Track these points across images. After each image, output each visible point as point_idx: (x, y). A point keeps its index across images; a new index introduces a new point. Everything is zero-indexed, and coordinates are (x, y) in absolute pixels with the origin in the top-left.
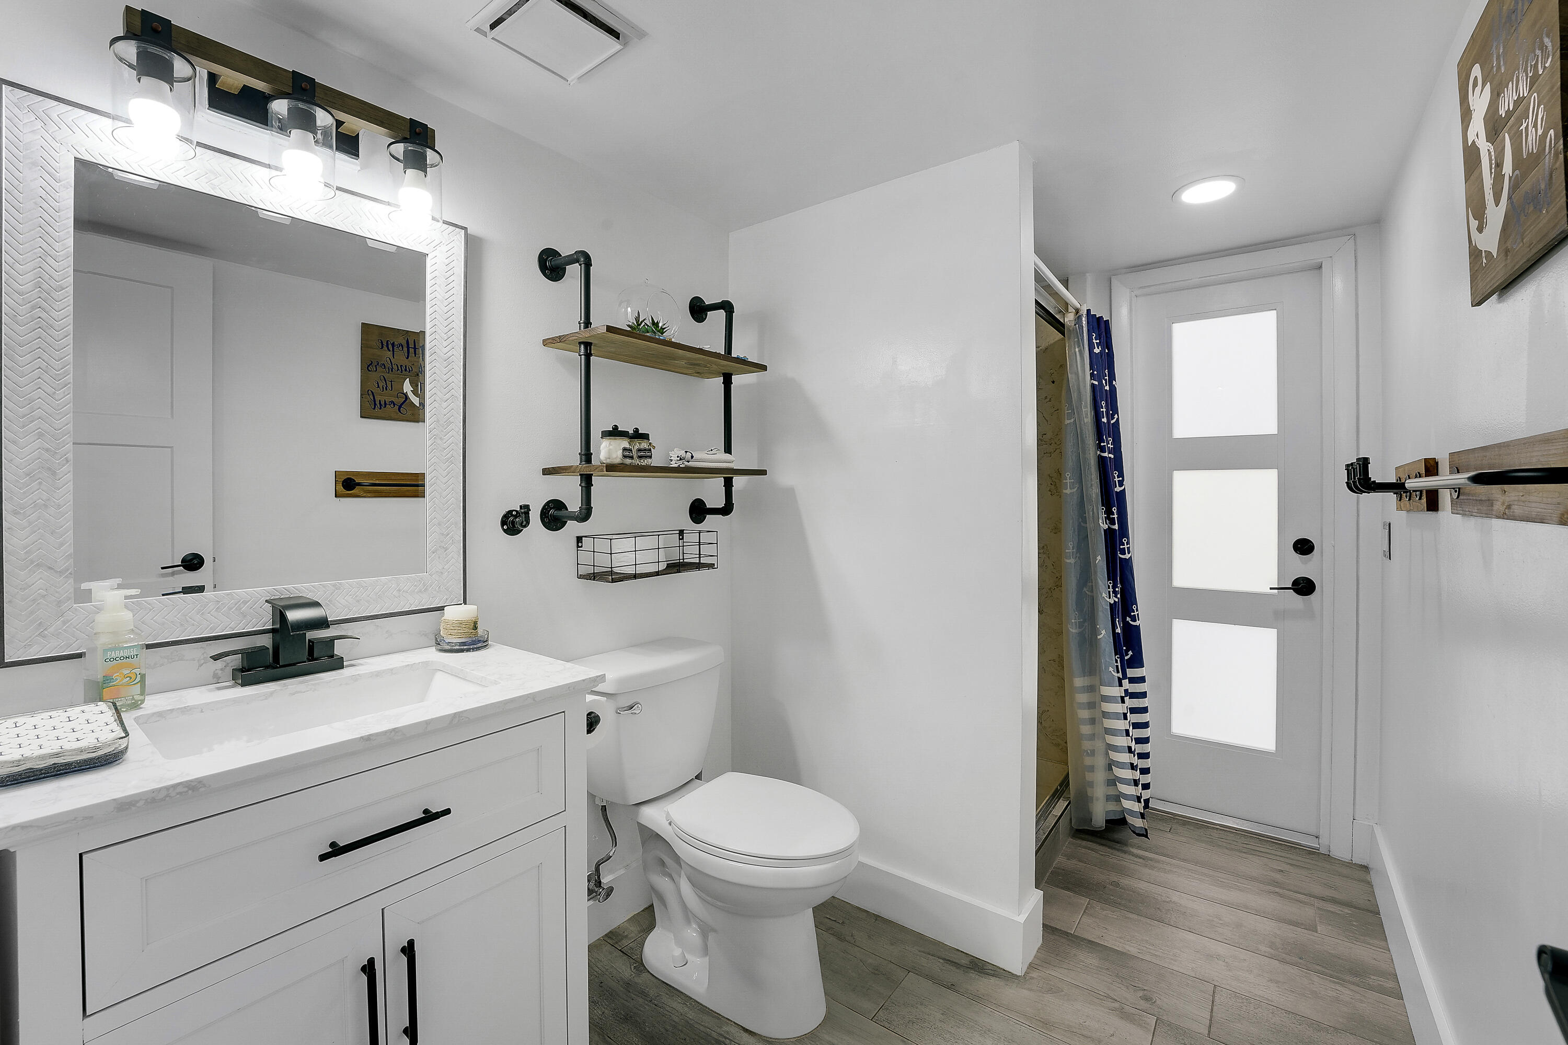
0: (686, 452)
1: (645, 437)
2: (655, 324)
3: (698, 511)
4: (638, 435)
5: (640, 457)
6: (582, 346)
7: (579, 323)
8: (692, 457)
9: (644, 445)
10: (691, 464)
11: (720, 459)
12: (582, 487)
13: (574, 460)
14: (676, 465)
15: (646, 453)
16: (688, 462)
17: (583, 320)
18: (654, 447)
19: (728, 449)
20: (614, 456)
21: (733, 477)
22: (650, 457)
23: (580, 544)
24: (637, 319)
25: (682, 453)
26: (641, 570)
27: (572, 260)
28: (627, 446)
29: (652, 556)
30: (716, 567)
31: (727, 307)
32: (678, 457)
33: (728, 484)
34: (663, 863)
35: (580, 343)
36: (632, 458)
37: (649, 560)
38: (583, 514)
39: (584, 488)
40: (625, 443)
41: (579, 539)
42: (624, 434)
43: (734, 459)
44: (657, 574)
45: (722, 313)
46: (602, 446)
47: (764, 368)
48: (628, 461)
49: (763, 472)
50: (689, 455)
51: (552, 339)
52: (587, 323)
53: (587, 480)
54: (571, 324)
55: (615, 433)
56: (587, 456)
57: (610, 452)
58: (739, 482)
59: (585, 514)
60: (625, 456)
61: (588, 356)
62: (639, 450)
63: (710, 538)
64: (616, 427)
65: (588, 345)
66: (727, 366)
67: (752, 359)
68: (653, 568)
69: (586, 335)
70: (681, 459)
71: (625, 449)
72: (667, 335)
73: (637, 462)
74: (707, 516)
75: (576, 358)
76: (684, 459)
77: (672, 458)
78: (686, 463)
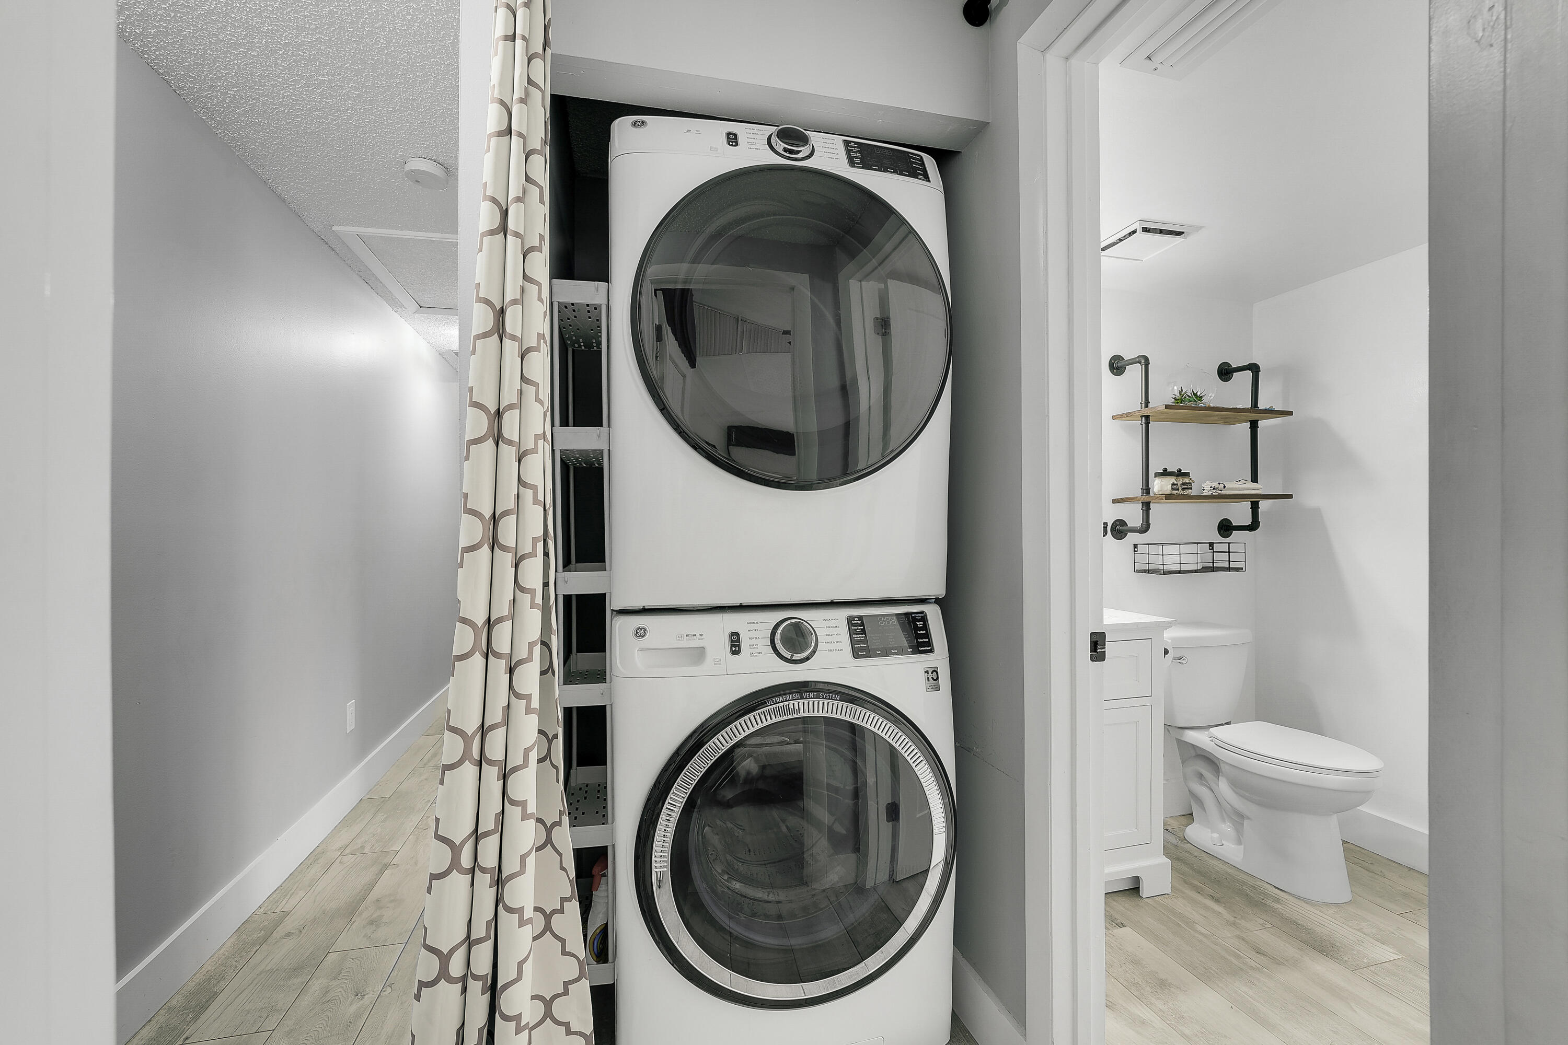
0: (1219, 483)
1: (1186, 474)
2: (1195, 395)
3: (1226, 528)
4: (1180, 474)
5: (1183, 489)
6: (1143, 418)
7: (1141, 403)
8: (1224, 487)
9: (1186, 480)
10: (1224, 492)
11: (1249, 488)
12: (1143, 510)
13: (1137, 492)
14: (1209, 494)
15: (1187, 486)
16: (1221, 491)
17: (1143, 400)
18: (1194, 482)
19: (1255, 479)
20: (1166, 489)
21: (1259, 501)
22: (1191, 489)
23: (1136, 549)
24: (1180, 392)
25: (1215, 484)
26: (1183, 568)
27: (1133, 362)
28: (1175, 482)
29: (1193, 558)
30: (1244, 570)
31: (1254, 369)
32: (1211, 487)
33: (1255, 506)
34: (1201, 776)
35: (1142, 417)
36: (1178, 489)
37: (1190, 560)
38: (1144, 528)
39: (1145, 511)
40: (1173, 480)
41: (1135, 546)
42: (1171, 474)
43: (1262, 487)
44: (1196, 571)
45: (1249, 374)
46: (1155, 483)
47: (1290, 413)
48: (1175, 492)
49: (1290, 496)
50: (1221, 486)
51: (1120, 415)
52: (1147, 404)
53: (1147, 506)
54: (1135, 405)
55: (1165, 473)
56: (1147, 490)
57: (1161, 486)
58: (1263, 505)
59: (1145, 527)
60: (1173, 489)
61: (1147, 424)
62: (1183, 484)
63: (1241, 548)
64: (1165, 470)
65: (1147, 417)
66: (1253, 416)
67: (1277, 408)
68: (1194, 567)
69: (1146, 412)
70: (1214, 489)
71: (1173, 484)
72: (1206, 401)
73: (1181, 492)
74: (1234, 532)
75: (1138, 425)
76: (1217, 489)
77: (1204, 488)
78: (1220, 492)
